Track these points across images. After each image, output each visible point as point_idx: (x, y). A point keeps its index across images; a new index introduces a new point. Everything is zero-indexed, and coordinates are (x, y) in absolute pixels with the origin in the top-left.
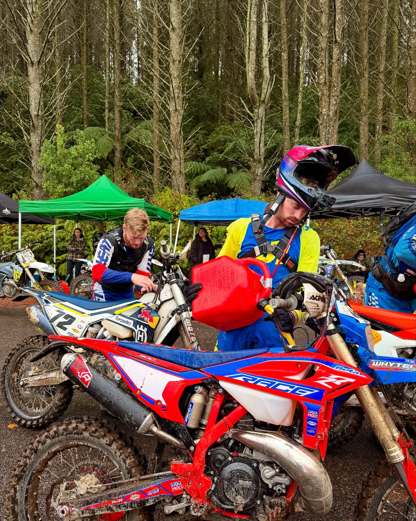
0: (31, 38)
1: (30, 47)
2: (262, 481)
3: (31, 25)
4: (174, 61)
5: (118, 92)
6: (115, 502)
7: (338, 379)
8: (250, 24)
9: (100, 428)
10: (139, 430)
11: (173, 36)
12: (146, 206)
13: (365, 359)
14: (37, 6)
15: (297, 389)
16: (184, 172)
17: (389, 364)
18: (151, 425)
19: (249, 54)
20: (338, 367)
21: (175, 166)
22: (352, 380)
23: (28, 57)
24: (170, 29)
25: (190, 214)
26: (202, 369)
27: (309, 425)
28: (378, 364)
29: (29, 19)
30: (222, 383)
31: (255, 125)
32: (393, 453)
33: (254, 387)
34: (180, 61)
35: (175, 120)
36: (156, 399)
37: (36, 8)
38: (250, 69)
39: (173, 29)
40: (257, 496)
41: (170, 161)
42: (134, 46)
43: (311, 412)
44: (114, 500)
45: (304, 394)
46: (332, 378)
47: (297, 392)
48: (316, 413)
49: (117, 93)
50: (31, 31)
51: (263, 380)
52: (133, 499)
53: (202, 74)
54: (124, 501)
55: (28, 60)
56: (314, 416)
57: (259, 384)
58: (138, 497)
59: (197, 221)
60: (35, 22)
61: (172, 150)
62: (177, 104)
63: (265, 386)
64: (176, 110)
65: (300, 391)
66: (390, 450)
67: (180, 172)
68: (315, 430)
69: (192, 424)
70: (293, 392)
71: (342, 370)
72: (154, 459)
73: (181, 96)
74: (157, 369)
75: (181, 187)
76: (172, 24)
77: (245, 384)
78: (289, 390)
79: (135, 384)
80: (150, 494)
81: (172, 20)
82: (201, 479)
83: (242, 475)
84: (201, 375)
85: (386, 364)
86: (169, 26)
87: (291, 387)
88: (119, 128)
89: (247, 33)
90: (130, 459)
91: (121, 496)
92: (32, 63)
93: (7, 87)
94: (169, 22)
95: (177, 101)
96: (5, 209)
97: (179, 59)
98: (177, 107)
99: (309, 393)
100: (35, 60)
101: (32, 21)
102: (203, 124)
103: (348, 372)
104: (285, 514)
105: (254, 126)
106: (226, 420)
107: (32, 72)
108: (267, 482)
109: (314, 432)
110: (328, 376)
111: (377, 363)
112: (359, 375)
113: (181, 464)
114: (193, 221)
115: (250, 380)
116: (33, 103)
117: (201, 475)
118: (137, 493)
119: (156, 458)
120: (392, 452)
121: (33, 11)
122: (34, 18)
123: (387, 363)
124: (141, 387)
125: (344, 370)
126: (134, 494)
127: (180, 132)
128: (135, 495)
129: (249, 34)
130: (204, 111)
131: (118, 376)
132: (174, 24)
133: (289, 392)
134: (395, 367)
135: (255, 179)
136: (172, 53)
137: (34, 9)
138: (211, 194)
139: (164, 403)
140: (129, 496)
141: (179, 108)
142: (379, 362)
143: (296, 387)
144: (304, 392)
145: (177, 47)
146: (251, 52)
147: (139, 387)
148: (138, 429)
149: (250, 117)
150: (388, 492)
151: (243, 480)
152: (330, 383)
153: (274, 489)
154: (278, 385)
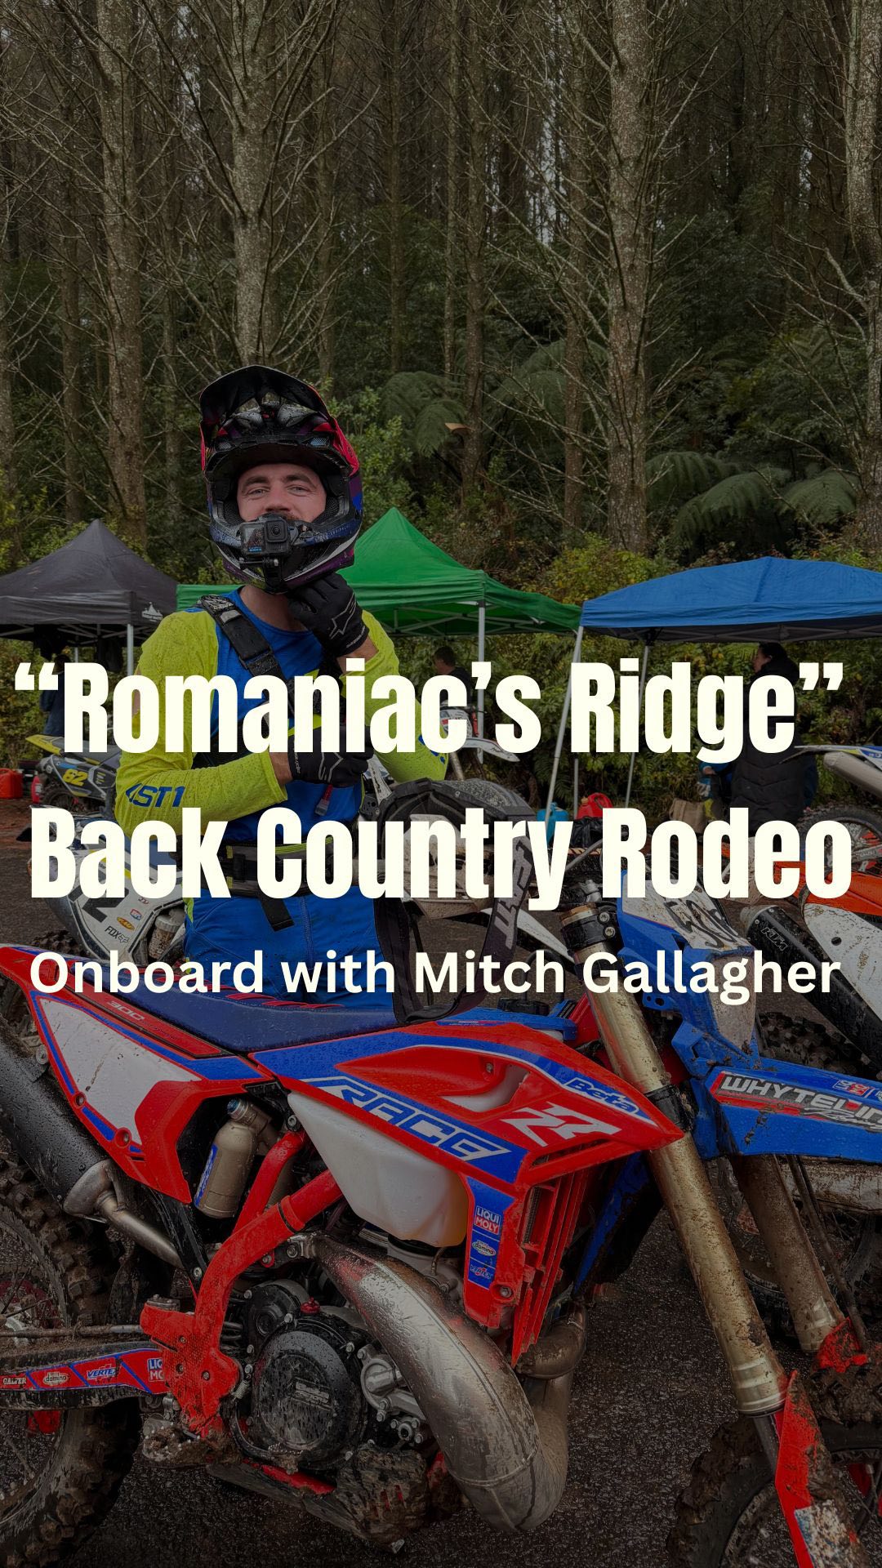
0: (242, 149)
1: (240, 176)
2: (362, 1397)
3: (242, 114)
4: (621, 162)
5: (478, 270)
6: (9, 1382)
7: (570, 1120)
8: (860, 14)
9: (21, 1182)
10: (66, 1204)
11: (619, 86)
12: (491, 590)
13: (698, 1066)
14: (256, 61)
15: (460, 1137)
16: (643, 486)
17: (772, 1090)
18: (100, 1193)
19: (855, 108)
20: (577, 1083)
21: (618, 471)
22: (610, 1130)
23: (232, 204)
24: (610, 70)
25: (614, 609)
26: (252, 1055)
27: (475, 1253)
28: (741, 1085)
29: (236, 99)
30: (295, 1101)
31: (871, 330)
32: (747, 1379)
33: (364, 1117)
34: (638, 161)
35: (623, 336)
36: (118, 1126)
37: (254, 66)
38: (856, 154)
39: (621, 67)
40: (342, 1437)
41: (603, 456)
42: (548, 134)
43: (483, 1213)
44: (8, 1376)
45: (471, 1156)
46: (552, 1117)
47: (456, 1147)
48: (497, 1218)
49: (473, 276)
50: (242, 130)
51: (389, 1102)
52: (50, 1383)
53: (740, 190)
54: (29, 1384)
55: (233, 211)
56: (489, 1226)
57: (376, 1111)
58: (62, 1381)
59: (652, 629)
60: (252, 105)
61: (609, 425)
62: (628, 288)
63: (387, 1117)
64: (625, 307)
65: (464, 1146)
66: (741, 1368)
67: (633, 487)
68: (490, 1271)
69: (212, 1204)
70: (448, 1144)
71: (584, 1094)
72: (129, 1287)
73: (642, 262)
74: (142, 1043)
75: (633, 533)
76: (617, 54)
77: (343, 1106)
78: (438, 1139)
79: (75, 1077)
80: (92, 1377)
81: (619, 38)
82: (208, 1360)
83: (309, 1370)
84: (245, 1071)
85: (764, 1090)
86: (608, 61)
87: (447, 1130)
88: (476, 374)
89: (852, 44)
90: (79, 1274)
91: (25, 1369)
92: (244, 218)
93: (183, 287)
94: (608, 49)
95: (628, 279)
96: (148, 606)
97: (636, 154)
98: (629, 299)
99: (484, 1153)
100: (251, 208)
101: (244, 104)
102: (734, 339)
103: (602, 1101)
104: (422, 1505)
105: (867, 334)
106: (285, 1208)
107: (243, 241)
108: (372, 1400)
109: (487, 1276)
110: (541, 1106)
111: (738, 1081)
112: (632, 1114)
113: (166, 1310)
114: (636, 629)
115: (358, 1097)
116: (246, 325)
117: (208, 1349)
118: (61, 1370)
119: (136, 1285)
120: (742, 1376)
121: (246, 76)
122: (250, 93)
123: (768, 1086)
124: (88, 1089)
125: (591, 1093)
126: (53, 1370)
127: (635, 371)
128: (56, 1374)
129: (858, 46)
130: (739, 301)
131: (41, 1054)
132: (622, 51)
133: (437, 1145)
134: (788, 1102)
135: (867, 496)
136: (617, 139)
137: (249, 68)
138: (717, 547)
139: (136, 1138)
140: (42, 1375)
141: (633, 300)
142: (743, 1080)
143: (458, 1130)
144: (472, 1150)
145: (632, 118)
146: (861, 103)
147: (82, 1089)
148: (62, 1201)
149: (857, 309)
150: (757, 1502)
151: (308, 1385)
152: (541, 1131)
153: (393, 1425)
154: (419, 1118)
